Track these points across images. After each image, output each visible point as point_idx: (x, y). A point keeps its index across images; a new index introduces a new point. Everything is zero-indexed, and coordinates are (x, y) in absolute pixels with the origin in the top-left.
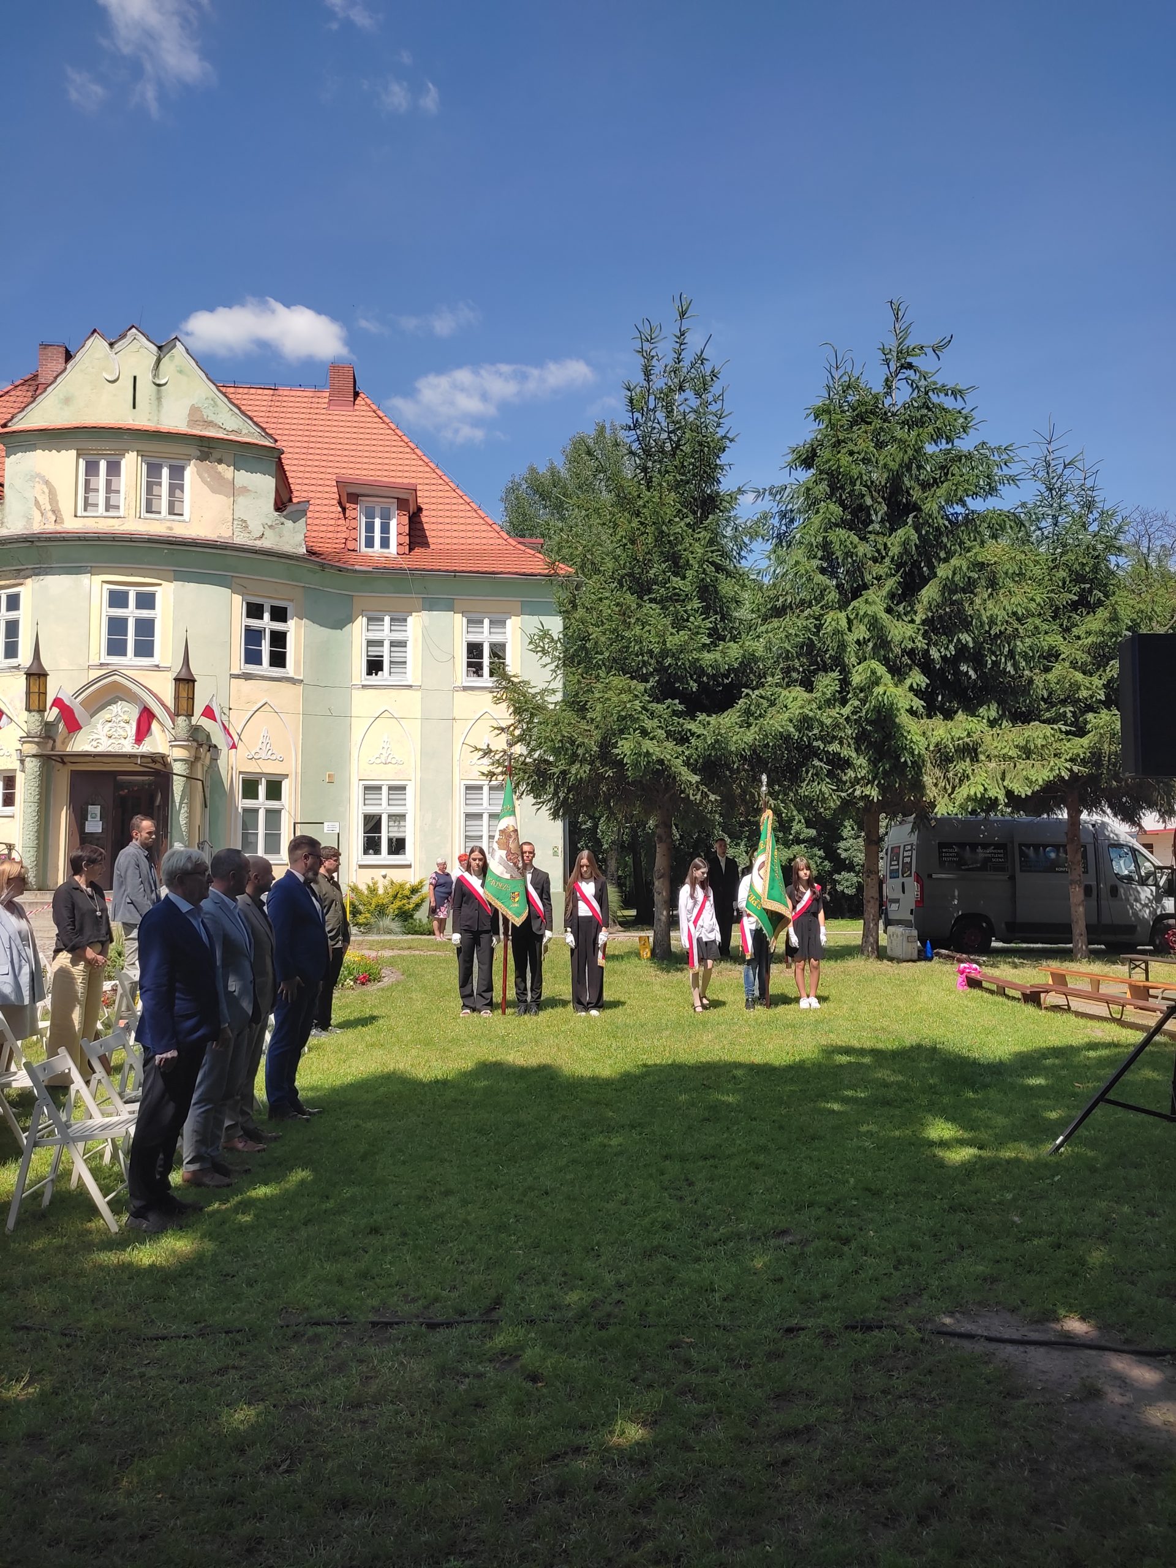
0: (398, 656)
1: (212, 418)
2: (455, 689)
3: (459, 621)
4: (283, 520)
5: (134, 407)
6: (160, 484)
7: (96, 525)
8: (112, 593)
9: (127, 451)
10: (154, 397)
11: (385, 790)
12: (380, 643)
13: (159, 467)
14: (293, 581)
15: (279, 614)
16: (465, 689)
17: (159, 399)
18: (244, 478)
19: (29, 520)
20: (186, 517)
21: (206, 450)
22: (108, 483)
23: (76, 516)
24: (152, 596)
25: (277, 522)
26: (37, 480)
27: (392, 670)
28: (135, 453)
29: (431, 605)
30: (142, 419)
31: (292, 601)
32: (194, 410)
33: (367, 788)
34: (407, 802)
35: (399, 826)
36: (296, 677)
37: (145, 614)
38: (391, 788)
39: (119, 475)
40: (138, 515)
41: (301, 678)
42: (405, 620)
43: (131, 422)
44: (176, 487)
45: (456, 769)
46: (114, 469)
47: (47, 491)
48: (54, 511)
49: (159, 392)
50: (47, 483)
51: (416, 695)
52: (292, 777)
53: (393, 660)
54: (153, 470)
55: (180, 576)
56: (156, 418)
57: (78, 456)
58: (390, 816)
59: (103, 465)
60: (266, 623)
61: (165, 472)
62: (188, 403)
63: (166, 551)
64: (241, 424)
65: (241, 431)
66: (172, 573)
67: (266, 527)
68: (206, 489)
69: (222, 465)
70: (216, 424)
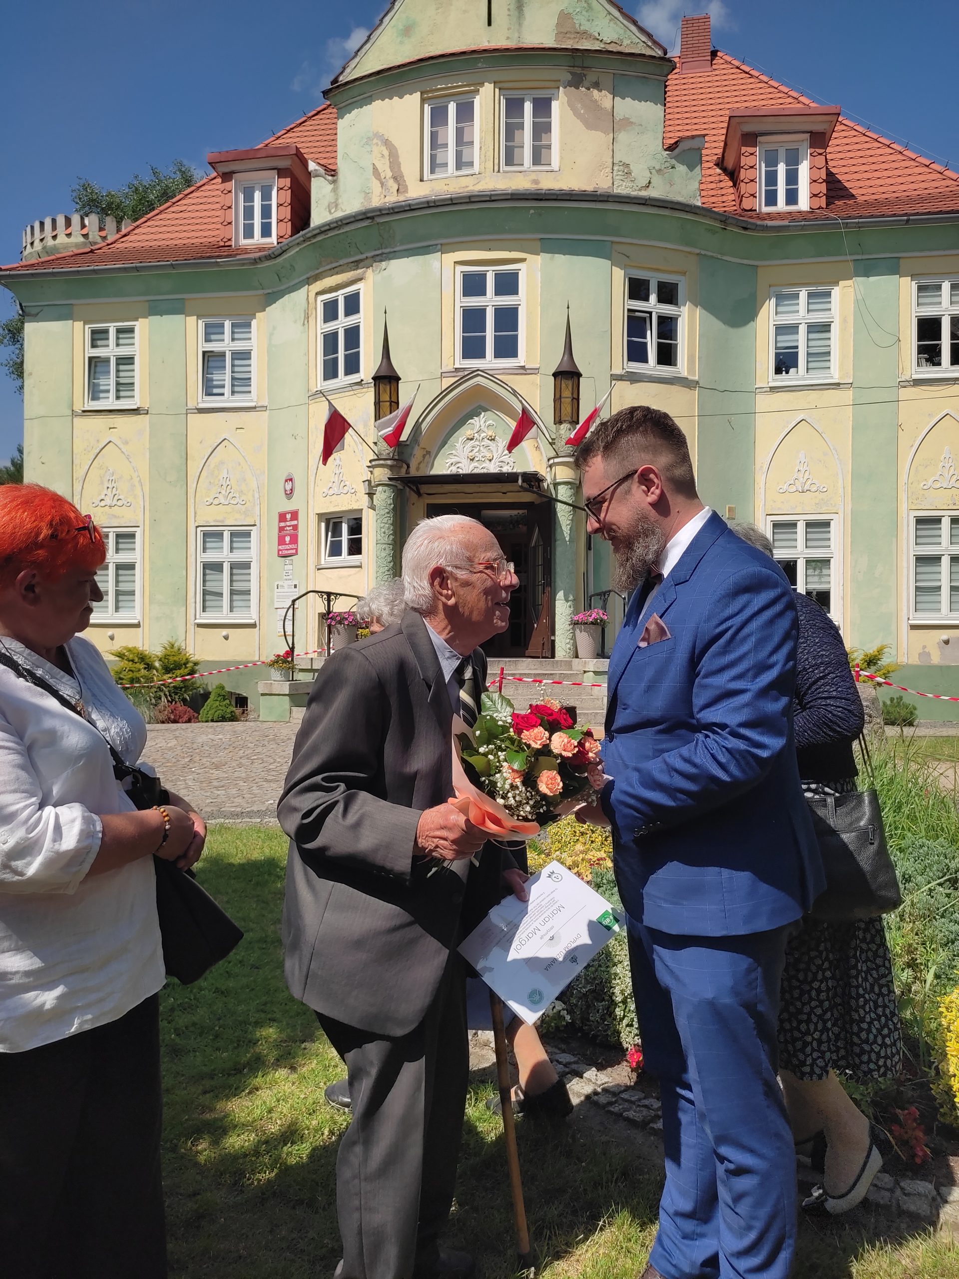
0: (818, 346)
1: (586, 26)
2: (903, 385)
3: (907, 286)
4: (674, 162)
5: (489, 24)
6: (521, 126)
7: (446, 188)
8: (467, 277)
9: (482, 84)
10: (512, 7)
11: (801, 527)
12: (793, 329)
13: (521, 102)
14: (687, 245)
15: (668, 294)
16: (918, 383)
18: (626, 107)
19: (367, 195)
20: (555, 163)
21: (578, 70)
22: (460, 133)
23: (422, 180)
24: (514, 276)
25: (667, 164)
26: (375, 141)
27: (811, 365)
28: (492, 86)
29: (867, 269)
30: (499, 39)
31: (684, 273)
32: (564, 17)
33: (778, 525)
34: (832, 543)
35: (820, 576)
36: (690, 378)
37: (506, 301)
38: (809, 525)
39: (472, 119)
40: (496, 169)
41: (696, 378)
42: (828, 294)
43: (487, 44)
44: (542, 129)
45: (903, 496)
46: (466, 112)
47: (386, 153)
48: (395, 178)
50: (387, 143)
51: (847, 396)
53: (812, 350)
54: (514, 107)
55: (549, 246)
56: (516, 35)
57: (423, 101)
58: (809, 562)
59: (452, 108)
60: (652, 305)
61: (528, 107)
62: (556, 9)
63: (532, 211)
64: (622, 31)
65: (622, 41)
66: (539, 243)
67: (654, 171)
68: (579, 124)
69: (600, 91)
70: (591, 36)
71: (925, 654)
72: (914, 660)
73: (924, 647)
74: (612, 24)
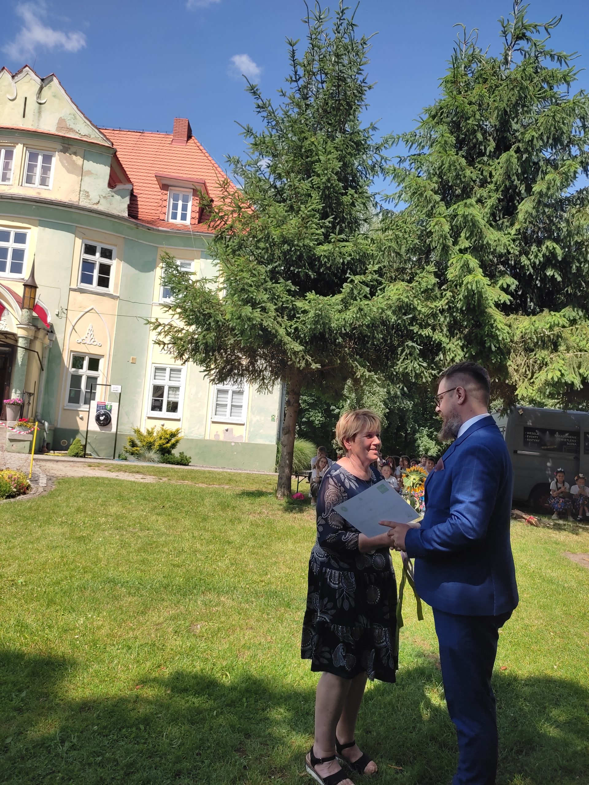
1: (72, 126)
4: (113, 194)
5: (24, 117)
6: (36, 166)
9: (17, 144)
10: (36, 111)
11: (168, 371)
13: (37, 155)
14: (117, 233)
15: (106, 254)
17: (40, 112)
18: (89, 165)
20: (50, 187)
21: (67, 146)
22: (5, 163)
24: (25, 235)
25: (109, 195)
28: (22, 145)
30: (28, 124)
31: (116, 246)
32: (61, 121)
33: (157, 369)
34: (181, 379)
35: (175, 394)
36: (115, 294)
37: (19, 246)
38: (171, 370)
39: (12, 160)
40: (20, 184)
41: (118, 295)
42: (190, 264)
43: (21, 126)
44: (46, 170)
46: (9, 155)
49: (40, 108)
52: (107, 357)
54: (33, 157)
55: (43, 224)
56: (37, 124)
58: (170, 388)
59: (3, 152)
60: (97, 259)
61: (40, 158)
62: (58, 116)
63: (34, 207)
64: (91, 131)
65: (90, 135)
66: (38, 222)
67: (101, 197)
68: (64, 171)
69: (76, 156)
70: (74, 131)
71: (217, 435)
72: (212, 438)
73: (217, 432)
74: (86, 127)
